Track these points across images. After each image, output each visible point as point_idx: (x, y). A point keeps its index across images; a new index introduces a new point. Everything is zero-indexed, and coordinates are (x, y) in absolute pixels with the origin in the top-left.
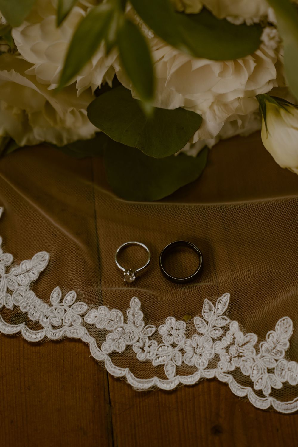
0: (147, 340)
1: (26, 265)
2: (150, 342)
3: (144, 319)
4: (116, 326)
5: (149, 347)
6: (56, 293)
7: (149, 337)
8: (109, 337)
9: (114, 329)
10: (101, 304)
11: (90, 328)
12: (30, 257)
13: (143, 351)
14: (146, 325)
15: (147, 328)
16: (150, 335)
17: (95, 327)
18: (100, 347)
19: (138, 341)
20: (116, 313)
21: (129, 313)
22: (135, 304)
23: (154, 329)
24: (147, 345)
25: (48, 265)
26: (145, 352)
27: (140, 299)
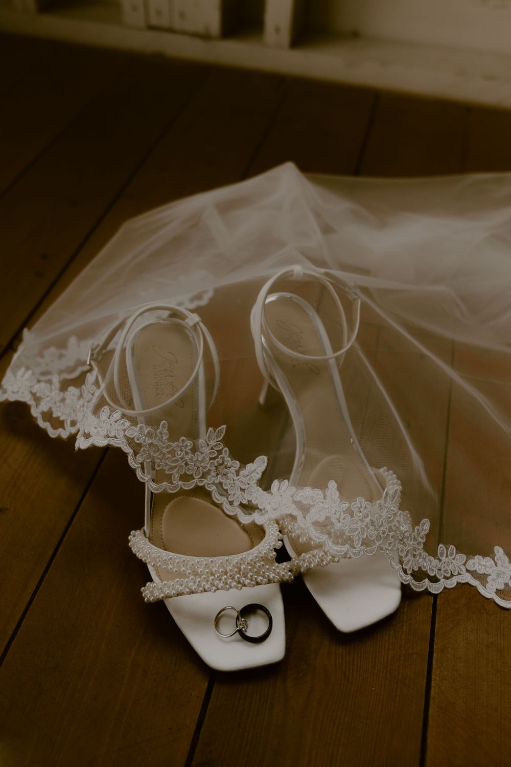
0: (342, 513)
1: (250, 467)
2: (345, 515)
3: (339, 497)
4: (317, 502)
5: (344, 519)
6: (276, 483)
7: (344, 511)
8: (313, 510)
9: (316, 503)
10: (305, 485)
11: (298, 504)
12: (252, 461)
13: (339, 522)
14: (341, 501)
15: (342, 504)
16: (345, 509)
17: (302, 503)
18: (305, 518)
19: (335, 514)
20: (318, 492)
21: (328, 492)
22: (332, 485)
23: (347, 505)
24: (342, 517)
25: (267, 466)
26: (341, 523)
27: (336, 482)
